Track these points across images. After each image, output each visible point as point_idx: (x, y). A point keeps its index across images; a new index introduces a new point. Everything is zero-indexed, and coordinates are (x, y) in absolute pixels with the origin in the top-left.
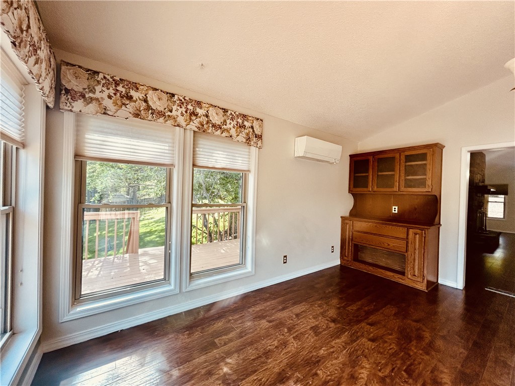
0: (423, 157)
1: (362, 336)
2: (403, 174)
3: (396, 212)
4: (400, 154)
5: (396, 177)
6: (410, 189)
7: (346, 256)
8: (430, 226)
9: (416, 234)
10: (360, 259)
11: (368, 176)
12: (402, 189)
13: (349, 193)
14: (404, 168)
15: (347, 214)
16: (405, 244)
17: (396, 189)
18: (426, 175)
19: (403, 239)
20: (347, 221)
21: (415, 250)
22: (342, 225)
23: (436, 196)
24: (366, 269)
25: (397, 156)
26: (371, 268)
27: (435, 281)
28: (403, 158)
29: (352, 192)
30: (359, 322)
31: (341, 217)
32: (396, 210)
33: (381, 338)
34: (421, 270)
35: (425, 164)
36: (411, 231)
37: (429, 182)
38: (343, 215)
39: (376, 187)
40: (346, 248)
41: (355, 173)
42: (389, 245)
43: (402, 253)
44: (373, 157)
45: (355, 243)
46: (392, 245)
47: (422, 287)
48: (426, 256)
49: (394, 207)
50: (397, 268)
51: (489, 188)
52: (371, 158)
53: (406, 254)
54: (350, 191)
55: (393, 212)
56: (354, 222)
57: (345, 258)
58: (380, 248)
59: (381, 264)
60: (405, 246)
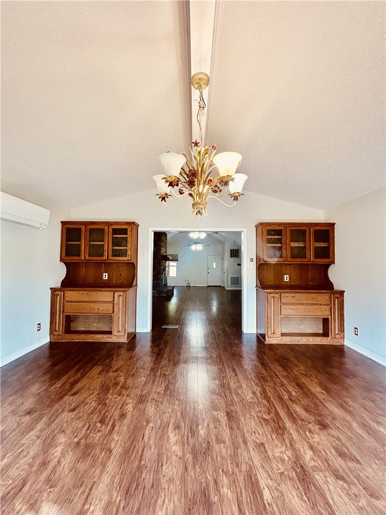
0: (125, 231)
1: (63, 411)
2: (110, 245)
3: (106, 278)
4: (108, 227)
5: (105, 247)
6: (116, 258)
7: (56, 331)
8: (129, 288)
9: (120, 296)
10: (72, 329)
11: (80, 245)
12: (110, 258)
13: (60, 261)
14: (111, 240)
15: (58, 285)
16: (112, 306)
17: (105, 258)
18: (127, 246)
19: (110, 302)
20: (57, 292)
21: (119, 309)
22: (51, 297)
23: (133, 263)
24: (78, 339)
25: (106, 228)
26: (83, 336)
27: (134, 331)
28: (111, 230)
29: (65, 261)
30: (62, 398)
31: (51, 289)
32: (107, 276)
33: (83, 402)
34: (124, 325)
35: (127, 238)
36: (116, 294)
37: (129, 253)
38: (53, 286)
39: (88, 256)
40: (56, 322)
41: (67, 241)
42: (99, 309)
43: (110, 315)
44: (85, 227)
45: (66, 314)
46: (101, 309)
47: (124, 340)
48: (126, 312)
49: (104, 274)
50: (107, 329)
51: (168, 256)
52: (83, 228)
53: (113, 315)
54: (62, 260)
55: (104, 278)
56: (66, 292)
57: (56, 333)
58: (91, 314)
59: (93, 329)
60: (112, 308)
